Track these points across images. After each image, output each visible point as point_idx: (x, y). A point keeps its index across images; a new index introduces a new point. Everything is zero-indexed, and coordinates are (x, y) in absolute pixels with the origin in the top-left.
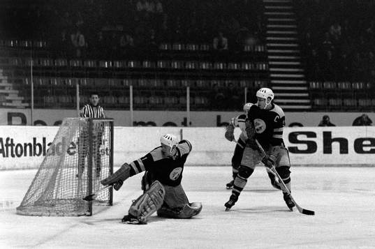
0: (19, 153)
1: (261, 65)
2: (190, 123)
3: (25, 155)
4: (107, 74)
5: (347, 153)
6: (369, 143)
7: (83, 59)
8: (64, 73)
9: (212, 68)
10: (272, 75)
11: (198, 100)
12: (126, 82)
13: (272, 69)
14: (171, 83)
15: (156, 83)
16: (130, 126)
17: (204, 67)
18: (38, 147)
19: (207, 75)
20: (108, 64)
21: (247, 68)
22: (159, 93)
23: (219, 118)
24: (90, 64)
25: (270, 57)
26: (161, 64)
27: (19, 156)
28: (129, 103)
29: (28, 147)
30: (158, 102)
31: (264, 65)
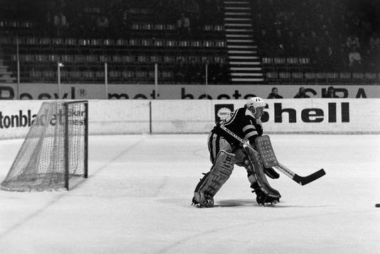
0: (7, 124)
1: (220, 43)
2: (158, 95)
3: (13, 126)
4: (86, 51)
5: (295, 122)
6: (314, 113)
7: (64, 37)
8: (47, 51)
9: (177, 45)
10: (230, 52)
11: (165, 74)
12: (102, 58)
13: (229, 47)
14: (142, 59)
15: (128, 59)
16: (105, 99)
17: (170, 44)
18: (23, 119)
19: (173, 52)
20: (87, 42)
21: (207, 45)
22: (131, 67)
23: (183, 90)
24: (70, 42)
25: (228, 36)
26: (133, 42)
27: (7, 127)
28: (104, 77)
29: (15, 119)
30: (130, 76)
31: (223, 43)
